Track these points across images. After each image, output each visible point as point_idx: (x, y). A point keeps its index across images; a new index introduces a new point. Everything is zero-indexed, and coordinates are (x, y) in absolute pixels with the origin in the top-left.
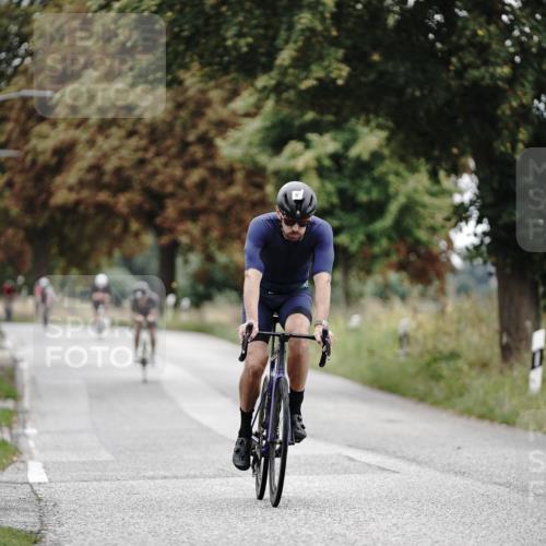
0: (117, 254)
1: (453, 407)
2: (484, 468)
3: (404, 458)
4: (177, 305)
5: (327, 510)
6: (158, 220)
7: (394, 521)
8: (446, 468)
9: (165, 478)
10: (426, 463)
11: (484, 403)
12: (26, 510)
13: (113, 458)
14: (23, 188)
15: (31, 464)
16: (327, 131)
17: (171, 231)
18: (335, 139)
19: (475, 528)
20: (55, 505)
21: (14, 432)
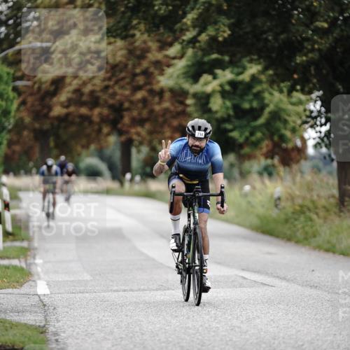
0: (93, 147)
1: (309, 244)
2: (329, 284)
3: (278, 277)
4: (132, 180)
5: (229, 311)
6: (119, 126)
7: (272, 318)
8: (305, 283)
9: (125, 291)
10: (292, 280)
11: (329, 242)
12: (36, 312)
13: (92, 278)
14: (33, 105)
15: (39, 282)
16: (227, 68)
17: (127, 132)
18: (232, 72)
19: (323, 322)
20: (54, 309)
21: (28, 262)
